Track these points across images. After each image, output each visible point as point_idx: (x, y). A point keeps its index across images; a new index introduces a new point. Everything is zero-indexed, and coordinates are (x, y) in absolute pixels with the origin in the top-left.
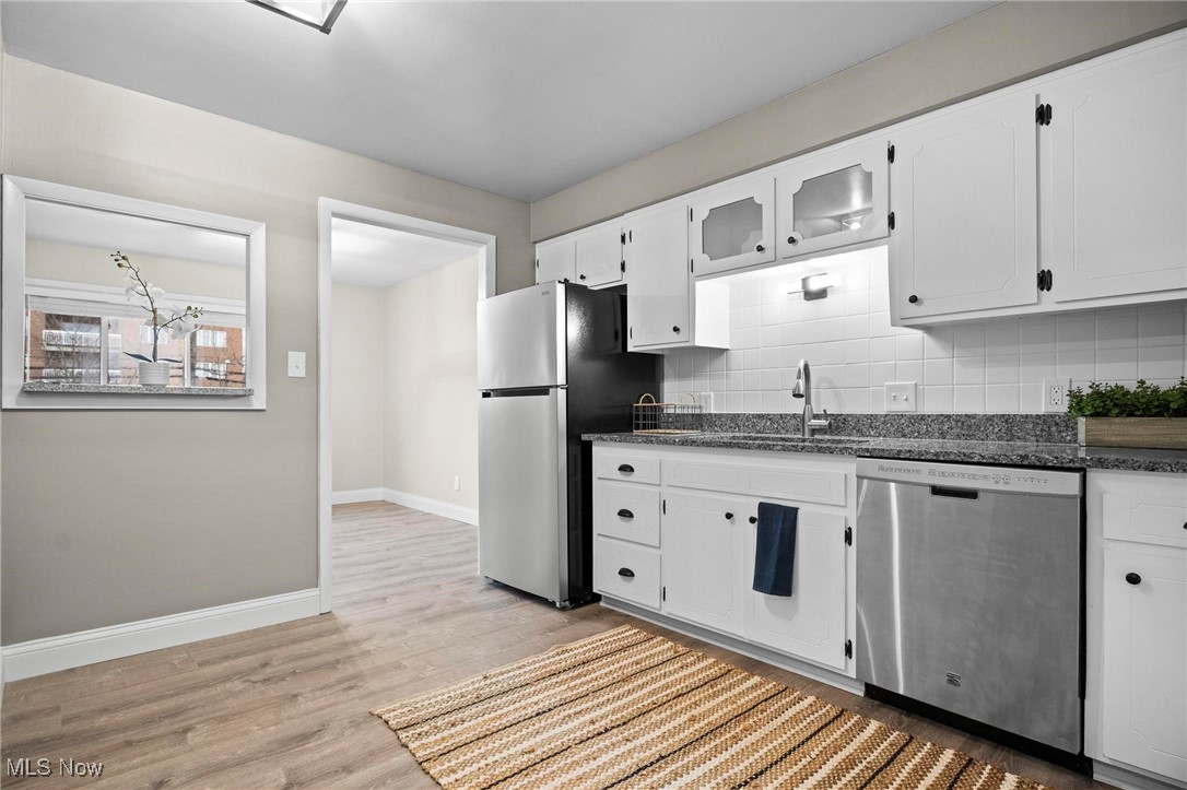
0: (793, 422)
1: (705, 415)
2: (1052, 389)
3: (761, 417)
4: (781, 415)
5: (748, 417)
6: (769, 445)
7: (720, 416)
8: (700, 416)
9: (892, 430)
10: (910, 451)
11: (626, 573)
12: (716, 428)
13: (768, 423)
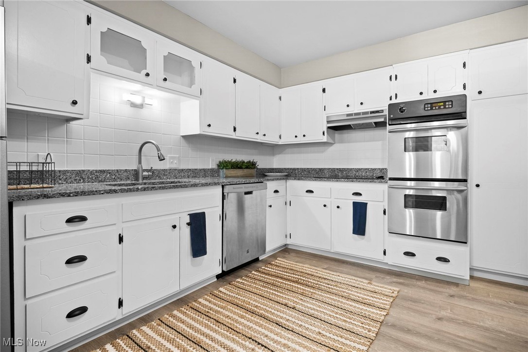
3: (101, 171)
5: (92, 172)
9: (172, 175)
12: (60, 182)
13: (108, 176)
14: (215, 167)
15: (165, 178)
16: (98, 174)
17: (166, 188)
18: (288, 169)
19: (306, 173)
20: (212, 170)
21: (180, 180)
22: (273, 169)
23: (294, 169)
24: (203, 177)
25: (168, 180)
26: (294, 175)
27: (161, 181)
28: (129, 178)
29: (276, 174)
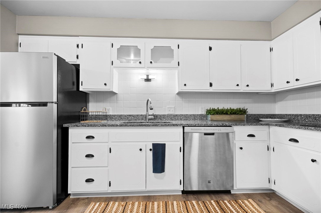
0: (141, 117)
1: (109, 115)
2: (202, 109)
3: (129, 115)
4: (137, 115)
5: (125, 116)
6: (156, 125)
7: (115, 115)
8: (106, 116)
9: (169, 118)
10: (198, 124)
11: (89, 181)
12: (113, 120)
13: (133, 118)
14: (204, 113)
15: (164, 119)
16: (128, 117)
17: (135, 125)
18: (290, 115)
19: (311, 119)
20: (201, 115)
21: (170, 121)
22: (275, 115)
23: (297, 116)
24: (193, 120)
25: (166, 121)
26: (297, 121)
27: (161, 121)
28: (143, 119)
29: (275, 119)
